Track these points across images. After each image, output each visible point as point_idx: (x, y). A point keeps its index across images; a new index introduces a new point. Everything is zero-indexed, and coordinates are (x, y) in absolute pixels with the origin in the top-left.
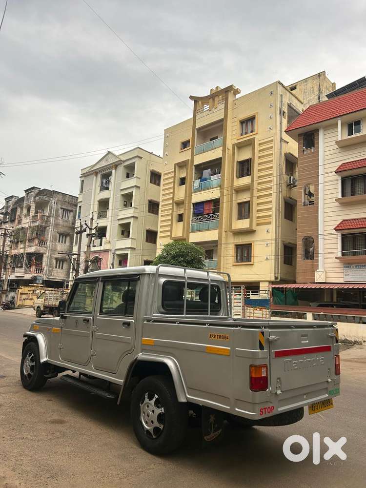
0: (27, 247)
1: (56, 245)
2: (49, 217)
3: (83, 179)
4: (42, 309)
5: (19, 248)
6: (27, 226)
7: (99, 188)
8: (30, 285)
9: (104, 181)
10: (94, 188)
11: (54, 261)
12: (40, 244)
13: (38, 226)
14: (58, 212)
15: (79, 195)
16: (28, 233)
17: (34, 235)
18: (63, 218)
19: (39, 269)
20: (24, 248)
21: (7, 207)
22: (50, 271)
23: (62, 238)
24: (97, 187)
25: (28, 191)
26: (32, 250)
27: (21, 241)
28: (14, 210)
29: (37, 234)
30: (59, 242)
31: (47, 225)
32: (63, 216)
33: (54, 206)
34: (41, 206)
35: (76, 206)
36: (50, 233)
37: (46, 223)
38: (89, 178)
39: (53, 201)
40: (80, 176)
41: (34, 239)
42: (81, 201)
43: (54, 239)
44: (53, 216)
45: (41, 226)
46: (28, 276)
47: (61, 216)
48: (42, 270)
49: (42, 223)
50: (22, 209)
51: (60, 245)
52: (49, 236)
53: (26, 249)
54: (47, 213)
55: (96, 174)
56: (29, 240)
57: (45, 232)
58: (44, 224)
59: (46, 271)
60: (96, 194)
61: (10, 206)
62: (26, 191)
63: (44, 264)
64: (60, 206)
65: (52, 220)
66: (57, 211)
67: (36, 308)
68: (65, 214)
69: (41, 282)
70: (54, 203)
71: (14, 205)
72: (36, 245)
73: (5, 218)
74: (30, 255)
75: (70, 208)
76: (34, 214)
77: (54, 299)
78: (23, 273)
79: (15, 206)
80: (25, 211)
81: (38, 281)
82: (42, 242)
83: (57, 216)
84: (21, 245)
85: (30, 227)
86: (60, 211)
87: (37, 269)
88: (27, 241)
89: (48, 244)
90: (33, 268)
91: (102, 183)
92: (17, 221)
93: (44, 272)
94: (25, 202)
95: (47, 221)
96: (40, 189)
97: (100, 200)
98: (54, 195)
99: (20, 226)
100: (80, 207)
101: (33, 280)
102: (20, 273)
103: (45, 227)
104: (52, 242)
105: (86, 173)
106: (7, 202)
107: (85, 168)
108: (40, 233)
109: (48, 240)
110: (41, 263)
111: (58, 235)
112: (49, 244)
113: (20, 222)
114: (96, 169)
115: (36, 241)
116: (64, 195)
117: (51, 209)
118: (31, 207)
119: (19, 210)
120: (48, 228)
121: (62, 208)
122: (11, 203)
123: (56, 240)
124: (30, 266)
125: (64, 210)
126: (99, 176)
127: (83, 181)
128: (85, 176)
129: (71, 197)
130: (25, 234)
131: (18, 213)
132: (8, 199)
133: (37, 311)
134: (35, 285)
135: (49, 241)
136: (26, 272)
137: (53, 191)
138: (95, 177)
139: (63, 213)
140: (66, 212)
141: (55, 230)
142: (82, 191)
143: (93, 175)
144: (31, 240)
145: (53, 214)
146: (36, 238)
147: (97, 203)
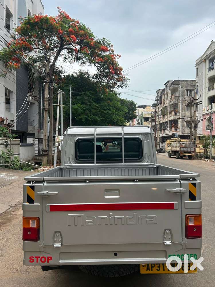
1: (185, 113)
2: (179, 97)
3: (197, 67)
4: (171, 152)
6: (167, 105)
7: (208, 70)
8: (172, 138)
9: (211, 64)
10: (204, 71)
11: (185, 123)
12: (175, 114)
13: (173, 104)
14: (184, 93)
15: (196, 78)
16: (169, 108)
18: (188, 96)
19: (177, 129)
20: (168, 118)
21: (158, 96)
22: (183, 130)
23: (189, 108)
24: (206, 69)
25: (166, 84)
26: (171, 118)
27: (166, 114)
28: (161, 97)
29: (173, 108)
30: (187, 111)
31: (178, 102)
32: (188, 94)
33: (181, 90)
34: (174, 91)
35: (195, 86)
36: (181, 106)
37: (177, 101)
38: (201, 65)
39: (180, 86)
40: (196, 65)
41: (172, 112)
42: (197, 82)
43: (184, 110)
44: (181, 96)
45: (175, 103)
46: (171, 134)
47: (186, 95)
48: (178, 129)
51: (188, 113)
53: (169, 118)
54: (178, 95)
55: (205, 61)
56: (169, 113)
57: (177, 106)
58: (176, 102)
59: (181, 130)
60: (206, 74)
61: (159, 95)
62: (165, 84)
63: (179, 127)
64: (185, 88)
65: (181, 98)
66: (183, 92)
67: (168, 152)
68: (189, 93)
69: (177, 136)
70: (181, 88)
71: (161, 94)
72: (173, 115)
73: (158, 102)
74: (171, 121)
75: (191, 89)
76: (170, 97)
77: (175, 146)
78: (169, 132)
80: (166, 96)
81: (175, 136)
82: (177, 113)
83: (184, 95)
84: (166, 117)
85: (169, 105)
86: (186, 92)
87: (175, 129)
88: (169, 114)
90: (173, 128)
91: (210, 65)
92: (163, 103)
93: (180, 130)
94: (165, 91)
95: (178, 100)
96: (172, 81)
97: (209, 78)
98: (181, 82)
99: (164, 106)
100: (197, 86)
101: (173, 136)
102: (168, 132)
103: (177, 104)
104: (183, 112)
105: (199, 62)
106: (158, 93)
107: (198, 59)
108: (175, 107)
110: (178, 126)
111: (186, 107)
112: (181, 114)
113: (164, 104)
114: (204, 58)
115: (173, 113)
116: (187, 81)
117: (180, 92)
118: (169, 93)
119: (163, 96)
120: (179, 104)
121: (186, 90)
123: (185, 110)
124: (172, 128)
125: (188, 90)
126: (207, 61)
127: (197, 69)
129: (192, 81)
130: (167, 109)
131: (163, 98)
132: (158, 92)
133: (169, 153)
134: (174, 138)
135: (181, 112)
136: (170, 132)
137: (180, 80)
138: (204, 63)
139: (188, 93)
140: (189, 91)
141: (183, 104)
142: (197, 76)
143: (203, 63)
144: (170, 113)
145: (181, 95)
146: (173, 111)
147: (207, 81)
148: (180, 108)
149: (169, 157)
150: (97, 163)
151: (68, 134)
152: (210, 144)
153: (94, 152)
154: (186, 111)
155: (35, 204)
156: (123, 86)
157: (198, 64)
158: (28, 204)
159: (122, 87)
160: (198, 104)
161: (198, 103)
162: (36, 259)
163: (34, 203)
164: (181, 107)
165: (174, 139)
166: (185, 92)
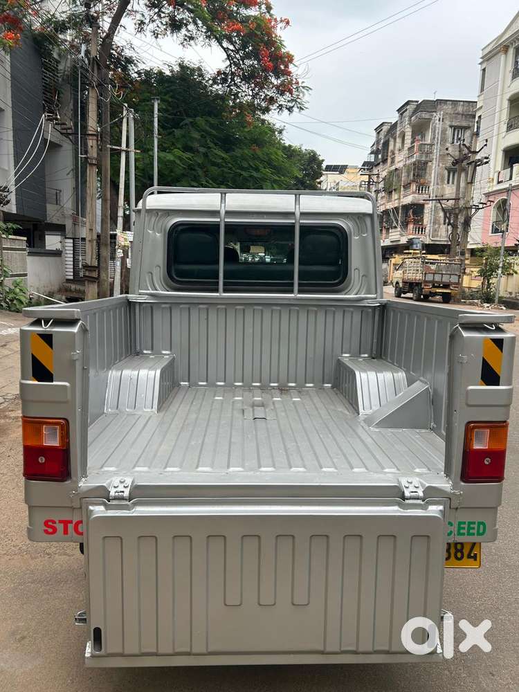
0: (402, 197)
1: (443, 188)
2: (431, 145)
3: (484, 67)
4: (401, 285)
5: (393, 199)
6: (400, 165)
7: (511, 74)
8: (405, 251)
10: (501, 76)
11: (441, 214)
12: (419, 190)
13: (414, 164)
14: (445, 134)
15: (479, 96)
16: (403, 175)
17: (411, 177)
18: (453, 143)
19: (419, 228)
20: (399, 199)
21: (378, 142)
22: (435, 230)
23: (454, 175)
24: (507, 72)
25: (401, 111)
26: (408, 200)
27: (395, 190)
28: (386, 144)
29: (414, 175)
30: (448, 183)
31: (428, 159)
32: (453, 138)
33: (439, 126)
34: (420, 129)
35: (474, 116)
36: (435, 170)
37: (427, 157)
38: (494, 60)
39: (437, 116)
40: (481, 60)
41: (410, 183)
42: (481, 107)
43: (440, 178)
44: (437, 143)
45: (419, 162)
46: (404, 240)
47: (450, 140)
48: (421, 229)
49: (421, 156)
50: (395, 139)
51: (449, 188)
52: (433, 175)
53: (402, 200)
54: (428, 139)
55: (506, 49)
56: (404, 187)
57: (425, 169)
58: (424, 159)
59: (430, 231)
60: (506, 86)
61: (381, 140)
62: (398, 110)
63: (425, 222)
64: (448, 123)
65: (436, 149)
66: (444, 131)
67: (394, 284)
68: (458, 135)
69: (419, 246)
70: (439, 120)
71: (386, 136)
72: (414, 193)
73: (376, 158)
74: (406, 208)
75: (464, 124)
76: (409, 145)
77: (414, 270)
78: (398, 236)
79: (387, 139)
80: (399, 141)
81: (415, 246)
82: (422, 187)
83: (444, 140)
84: (395, 196)
85: (404, 166)
86: (449, 132)
87: (416, 228)
88: (402, 189)
89: (431, 188)
90: (411, 226)
92: (389, 160)
93: (427, 231)
94: (398, 129)
95: (429, 153)
96: (417, 102)
97: (512, 96)
98: (439, 106)
99: (393, 168)
100: (480, 117)
101: (410, 245)
102: (396, 236)
103: (426, 163)
104: (438, 184)
105: (490, 52)
106: (378, 133)
107: (489, 45)
108: (419, 171)
109: (430, 182)
110: (422, 220)
111: (446, 172)
112: (433, 189)
113: (393, 162)
114: (504, 41)
115: (414, 187)
116: (455, 103)
117: (435, 132)
118: (406, 134)
119: (391, 143)
120: (430, 164)
121: (451, 127)
122: (382, 135)
123: (442, 180)
124: (407, 225)
125: (455, 128)
126: (511, 51)
127: (484, 70)
128: (488, 60)
129: (466, 104)
130: (399, 177)
131: (391, 148)
132: (378, 130)
133: (396, 287)
134: (410, 251)
135: (432, 184)
136: (402, 235)
137: (437, 100)
138: (503, 57)
139: (454, 135)
140: (458, 131)
141: (441, 165)
142: (482, 90)
143: (500, 54)
144: (407, 186)
145: (438, 140)
146: (413, 181)
147: (506, 104)
148: (430, 175)
149: (396, 297)
150: (225, 291)
151: (147, 208)
152: (498, 267)
153: (217, 262)
154: (446, 182)
155: (54, 383)
156: (293, 106)
157: (488, 58)
158: (36, 382)
159: (290, 109)
160: (479, 165)
161: (479, 160)
162: (62, 525)
163: (52, 381)
164: (433, 171)
165: (411, 253)
166: (447, 132)
